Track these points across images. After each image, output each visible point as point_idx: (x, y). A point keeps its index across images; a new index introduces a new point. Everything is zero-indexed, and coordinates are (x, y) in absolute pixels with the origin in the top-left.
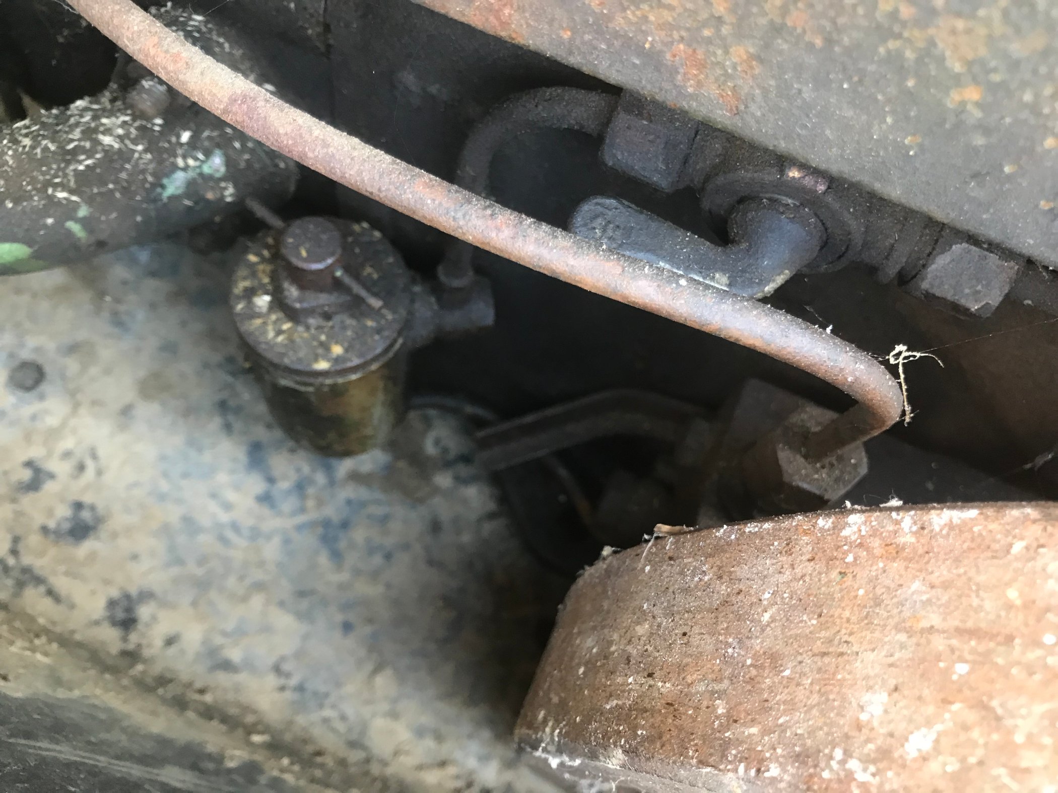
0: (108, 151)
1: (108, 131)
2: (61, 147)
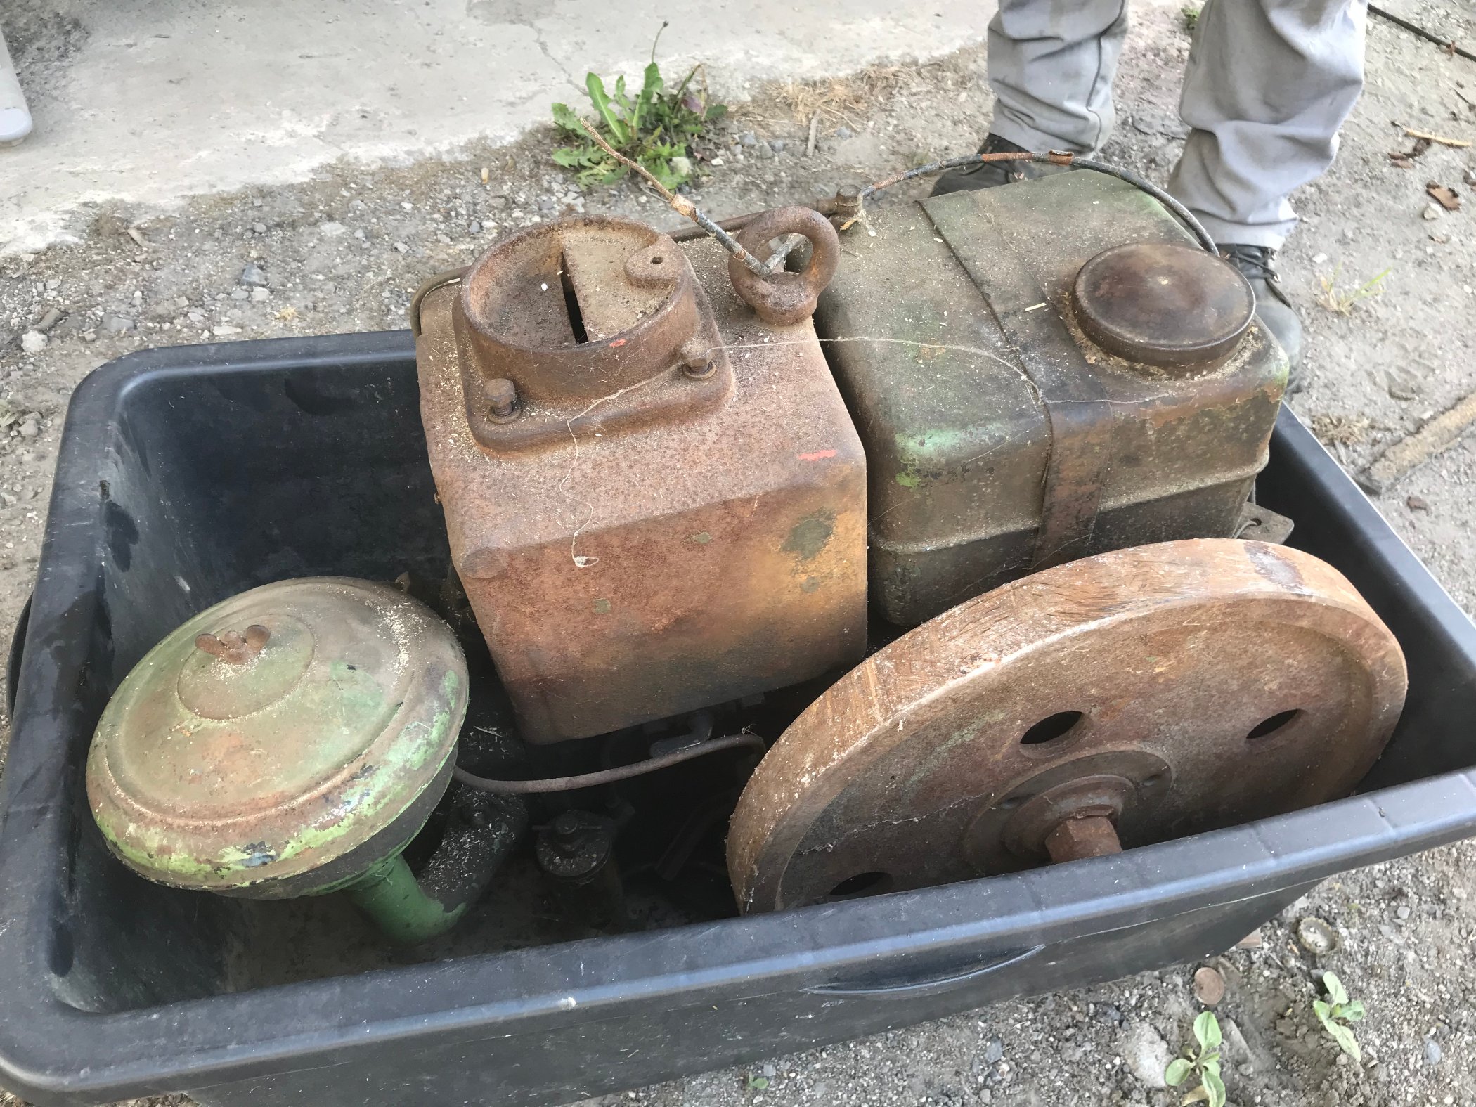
0: (470, 850)
1: (465, 843)
2: (455, 860)
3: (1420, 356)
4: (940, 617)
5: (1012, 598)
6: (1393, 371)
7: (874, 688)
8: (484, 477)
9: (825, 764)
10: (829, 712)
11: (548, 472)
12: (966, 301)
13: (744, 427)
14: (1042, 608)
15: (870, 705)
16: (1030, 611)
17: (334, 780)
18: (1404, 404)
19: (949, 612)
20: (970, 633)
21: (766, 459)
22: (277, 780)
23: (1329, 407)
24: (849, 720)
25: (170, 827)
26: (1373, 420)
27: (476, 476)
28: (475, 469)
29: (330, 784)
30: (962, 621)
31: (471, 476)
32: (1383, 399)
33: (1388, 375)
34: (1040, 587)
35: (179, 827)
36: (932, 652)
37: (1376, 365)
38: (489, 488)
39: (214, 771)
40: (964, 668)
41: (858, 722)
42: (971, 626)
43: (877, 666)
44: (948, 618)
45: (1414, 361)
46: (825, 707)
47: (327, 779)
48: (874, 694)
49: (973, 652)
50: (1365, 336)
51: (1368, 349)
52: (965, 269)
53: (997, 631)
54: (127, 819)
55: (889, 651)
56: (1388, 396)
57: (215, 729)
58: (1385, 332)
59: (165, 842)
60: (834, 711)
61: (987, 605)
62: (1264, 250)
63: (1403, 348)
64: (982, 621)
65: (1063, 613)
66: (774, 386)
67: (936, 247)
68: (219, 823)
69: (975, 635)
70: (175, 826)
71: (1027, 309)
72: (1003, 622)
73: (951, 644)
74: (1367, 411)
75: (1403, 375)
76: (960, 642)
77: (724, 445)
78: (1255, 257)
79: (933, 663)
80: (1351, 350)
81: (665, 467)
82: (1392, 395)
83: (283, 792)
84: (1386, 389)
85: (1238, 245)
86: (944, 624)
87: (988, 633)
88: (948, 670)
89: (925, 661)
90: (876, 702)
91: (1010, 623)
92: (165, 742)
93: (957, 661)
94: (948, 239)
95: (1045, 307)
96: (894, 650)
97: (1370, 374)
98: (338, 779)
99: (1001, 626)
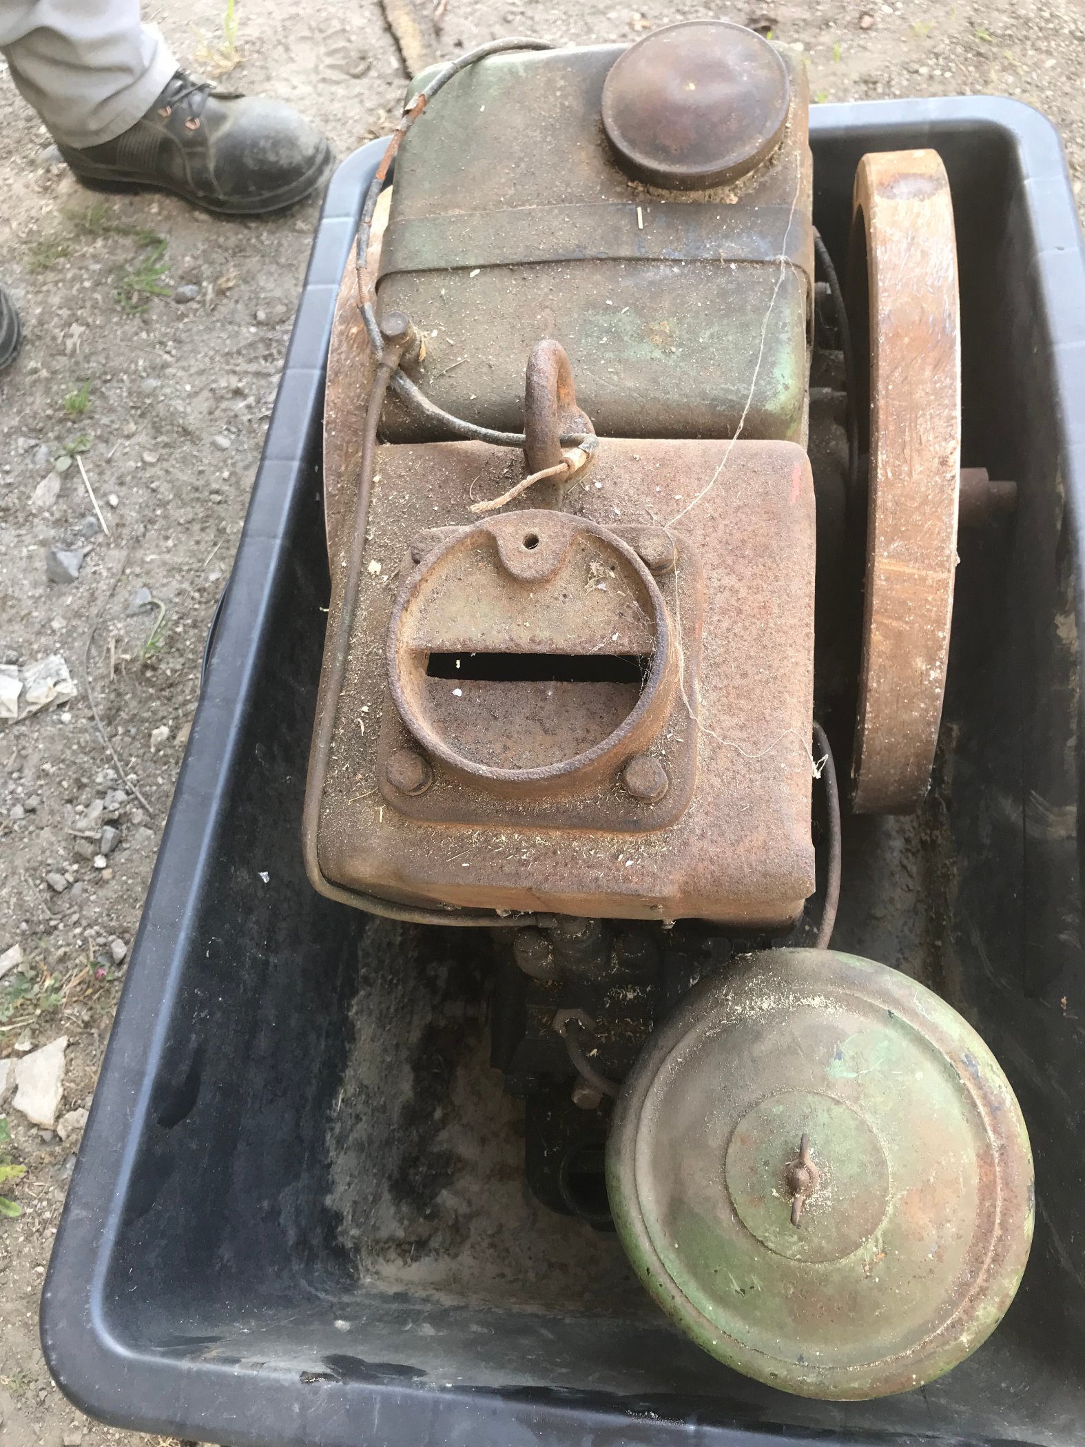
3: (321, 31)
4: (879, 476)
5: (897, 403)
6: (329, 61)
7: (910, 569)
8: (702, 836)
9: (940, 648)
10: (895, 624)
11: (722, 763)
12: (598, 277)
13: (727, 543)
14: (922, 382)
15: (923, 580)
16: (919, 394)
17: (975, 1097)
18: (373, 73)
19: (880, 465)
20: (915, 455)
21: (784, 534)
22: (965, 1160)
23: (350, 132)
24: (921, 606)
25: (983, 1291)
26: (382, 106)
27: (696, 846)
28: (686, 844)
29: (979, 1103)
30: (897, 457)
31: (695, 850)
32: (359, 86)
33: (331, 67)
34: (896, 374)
35: (986, 1281)
36: (913, 499)
37: (316, 70)
38: (722, 834)
39: (938, 1228)
40: (948, 476)
41: (930, 599)
42: (907, 451)
43: (888, 557)
44: (884, 468)
45: (324, 39)
46: (887, 626)
47: (974, 1105)
48: (915, 571)
49: (937, 460)
50: (276, 61)
51: (291, 66)
52: (544, 262)
53: (926, 431)
54: (953, 1343)
55: (882, 538)
56: (357, 81)
57: (891, 1221)
58: (280, 43)
59: (997, 1300)
60: (900, 618)
61: (891, 428)
62: (178, 76)
63: (304, 38)
64: (907, 439)
65: (935, 367)
66: (677, 497)
67: (482, 279)
68: (997, 1231)
69: (919, 451)
70: (985, 1285)
71: (641, 226)
72: (920, 420)
73: (915, 476)
74: (369, 104)
75: (338, 56)
76: (918, 468)
77: (748, 572)
78: (181, 88)
79: (925, 501)
80: (287, 80)
81: (758, 639)
82: (357, 77)
83: (978, 1156)
84: (347, 77)
85: (163, 92)
86: (890, 475)
87: (924, 439)
88: (942, 491)
89: (917, 508)
90: (924, 573)
91: (924, 415)
92: (879, 1287)
93: (937, 478)
94: (481, 262)
95: (644, 209)
96: (885, 534)
97: (324, 80)
98: (974, 1093)
99: (923, 425)
